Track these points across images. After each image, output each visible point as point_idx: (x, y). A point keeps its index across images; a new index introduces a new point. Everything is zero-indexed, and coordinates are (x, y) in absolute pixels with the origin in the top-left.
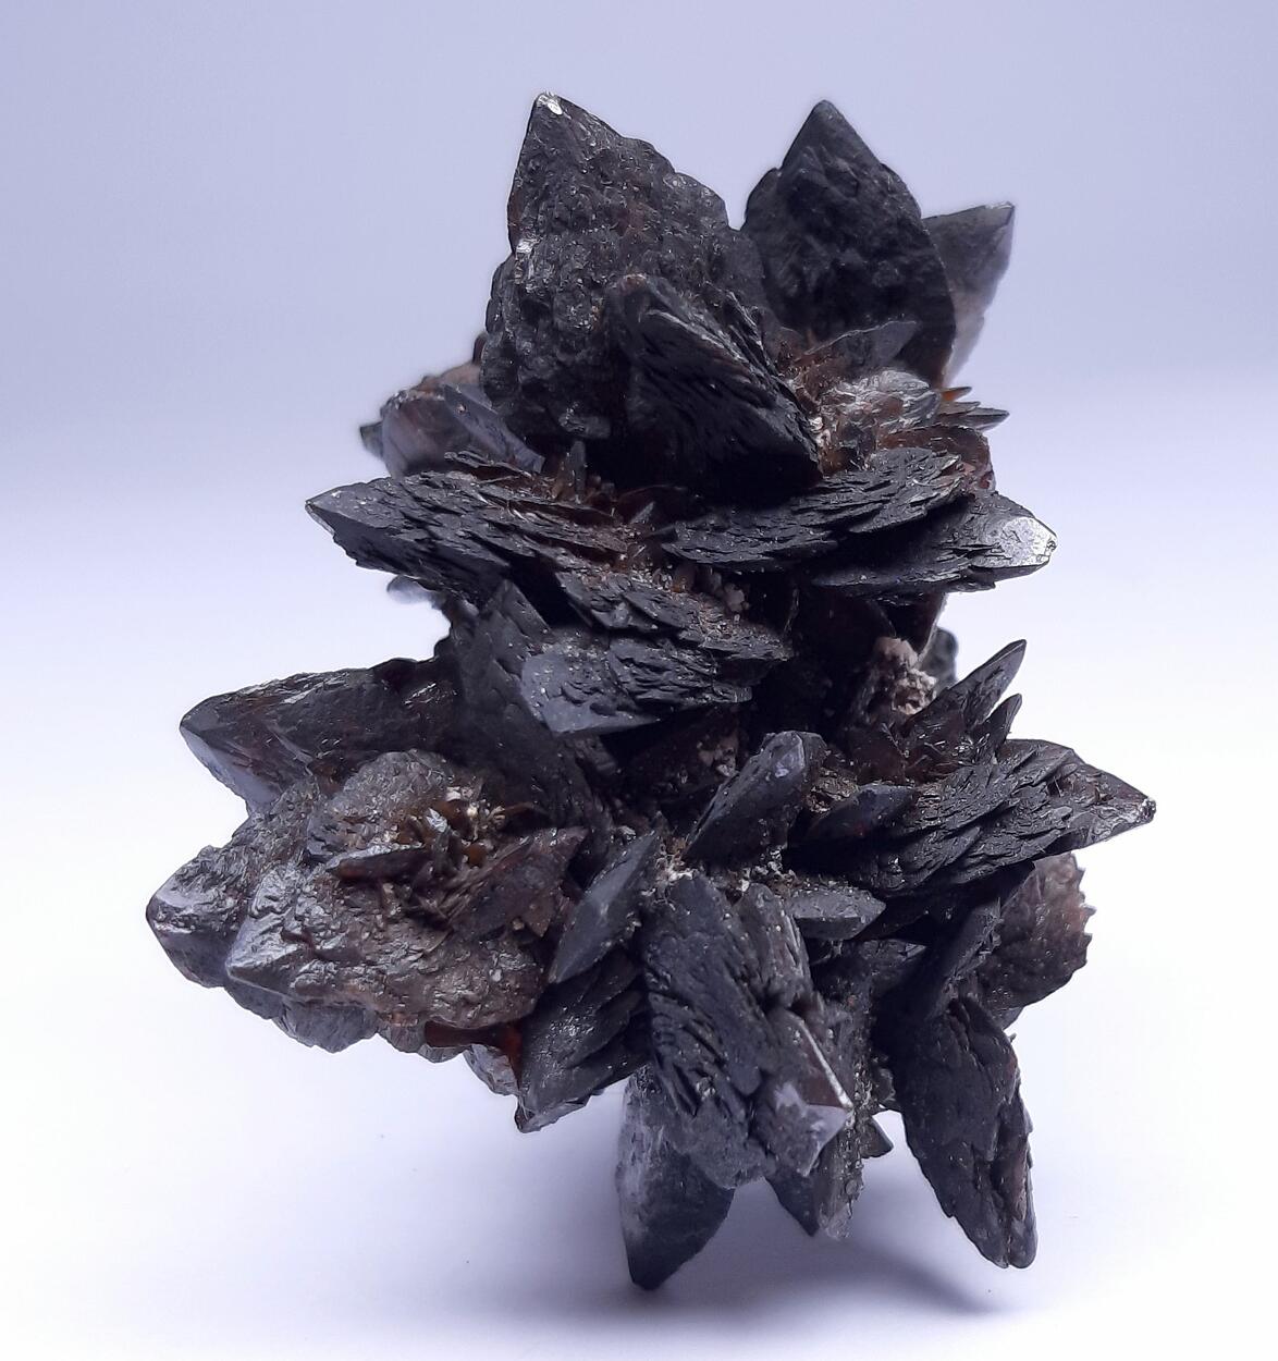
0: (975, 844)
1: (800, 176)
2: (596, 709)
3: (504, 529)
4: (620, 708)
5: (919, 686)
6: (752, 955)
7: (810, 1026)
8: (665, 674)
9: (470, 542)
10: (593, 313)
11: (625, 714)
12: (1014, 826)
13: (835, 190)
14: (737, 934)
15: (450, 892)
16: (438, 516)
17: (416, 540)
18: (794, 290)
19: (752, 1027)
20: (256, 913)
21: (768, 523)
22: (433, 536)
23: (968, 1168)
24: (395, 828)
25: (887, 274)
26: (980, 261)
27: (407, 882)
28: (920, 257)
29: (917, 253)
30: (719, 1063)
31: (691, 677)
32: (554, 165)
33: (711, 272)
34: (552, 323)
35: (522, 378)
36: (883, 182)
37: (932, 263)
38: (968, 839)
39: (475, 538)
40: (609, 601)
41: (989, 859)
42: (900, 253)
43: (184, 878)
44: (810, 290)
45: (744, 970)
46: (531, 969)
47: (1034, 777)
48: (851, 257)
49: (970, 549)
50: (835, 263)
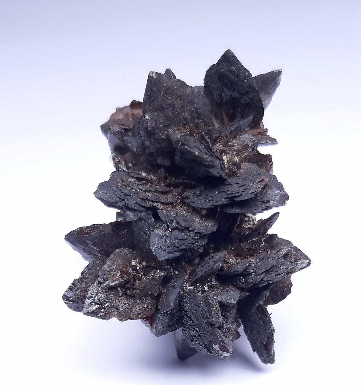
0: (264, 277)
1: (221, 72)
2: (169, 253)
3: (144, 200)
4: (175, 251)
5: (251, 220)
6: (208, 314)
7: (222, 332)
8: (186, 241)
9: (136, 205)
10: (165, 133)
11: (176, 253)
12: (274, 272)
13: (231, 76)
14: (204, 308)
15: (134, 289)
16: (127, 197)
17: (122, 205)
18: (219, 101)
19: (208, 332)
20: (88, 298)
21: (212, 195)
22: (126, 203)
23: (259, 345)
24: (120, 272)
25: (245, 100)
26: (272, 87)
27: (124, 287)
28: (255, 96)
29: (254, 94)
30: (200, 335)
31: (192, 240)
32: (154, 93)
33: (197, 118)
34: (155, 137)
35: (147, 152)
36: (245, 74)
37: (258, 97)
38: (262, 276)
39: (137, 203)
40: (171, 220)
41: (267, 281)
42: (249, 94)
43: (70, 289)
44: (224, 101)
45: (206, 317)
46: (153, 302)
47: (279, 256)
48: (236, 94)
49: (266, 201)
50: (231, 96)
